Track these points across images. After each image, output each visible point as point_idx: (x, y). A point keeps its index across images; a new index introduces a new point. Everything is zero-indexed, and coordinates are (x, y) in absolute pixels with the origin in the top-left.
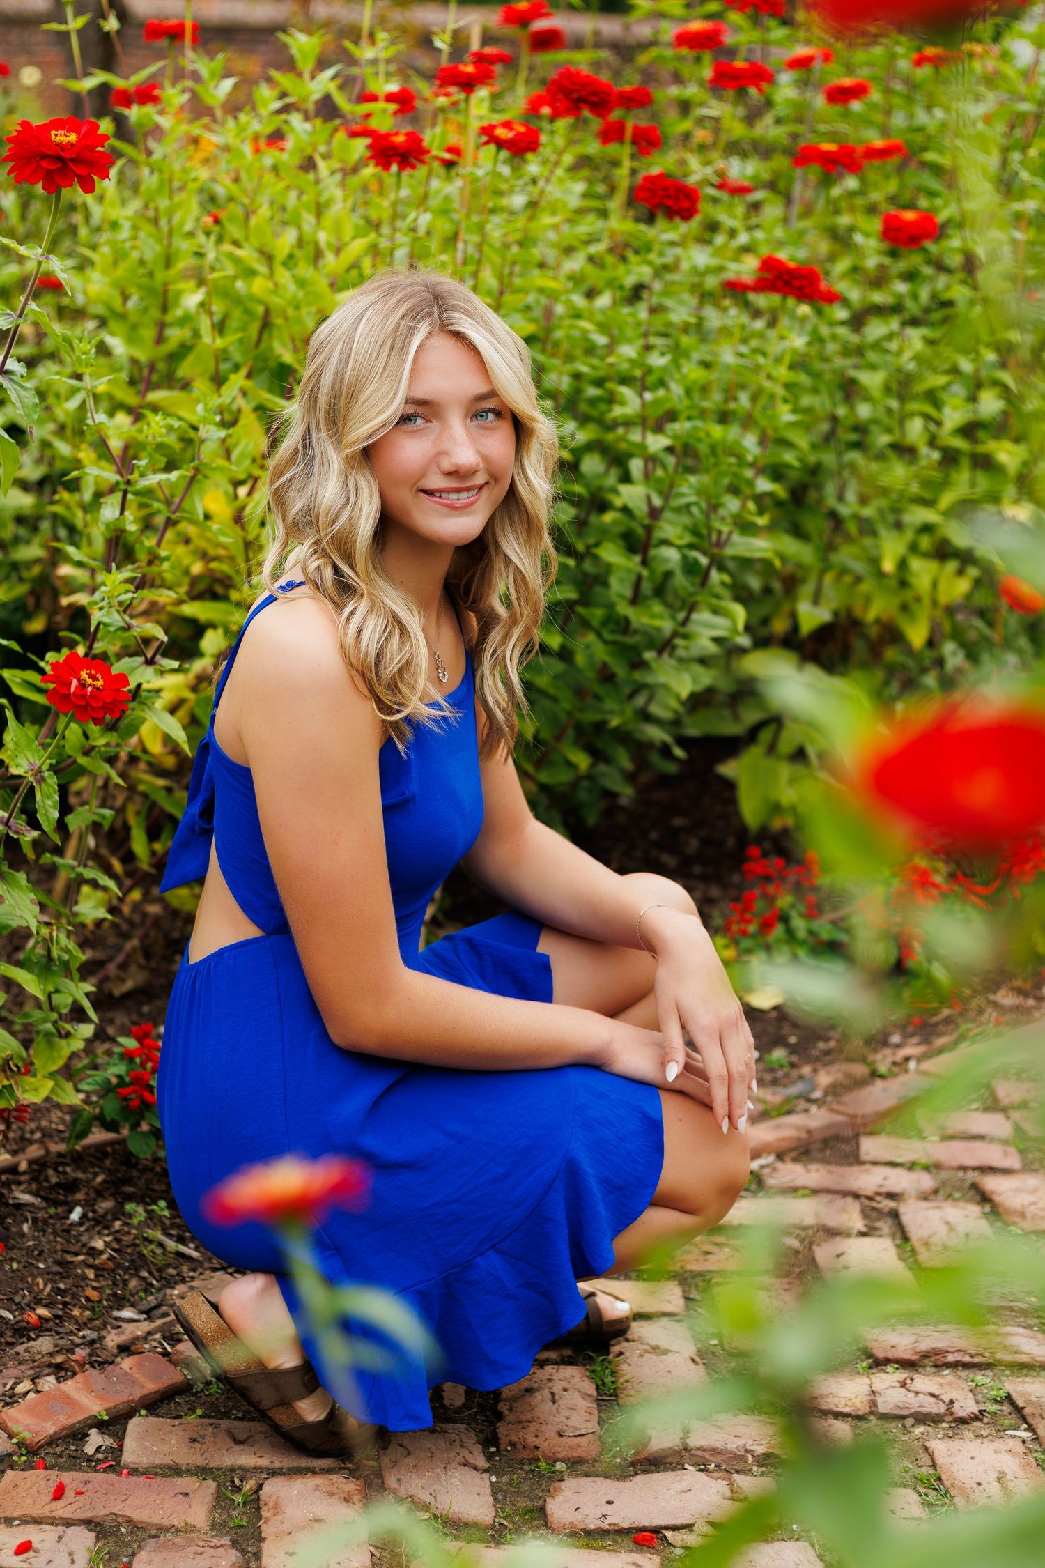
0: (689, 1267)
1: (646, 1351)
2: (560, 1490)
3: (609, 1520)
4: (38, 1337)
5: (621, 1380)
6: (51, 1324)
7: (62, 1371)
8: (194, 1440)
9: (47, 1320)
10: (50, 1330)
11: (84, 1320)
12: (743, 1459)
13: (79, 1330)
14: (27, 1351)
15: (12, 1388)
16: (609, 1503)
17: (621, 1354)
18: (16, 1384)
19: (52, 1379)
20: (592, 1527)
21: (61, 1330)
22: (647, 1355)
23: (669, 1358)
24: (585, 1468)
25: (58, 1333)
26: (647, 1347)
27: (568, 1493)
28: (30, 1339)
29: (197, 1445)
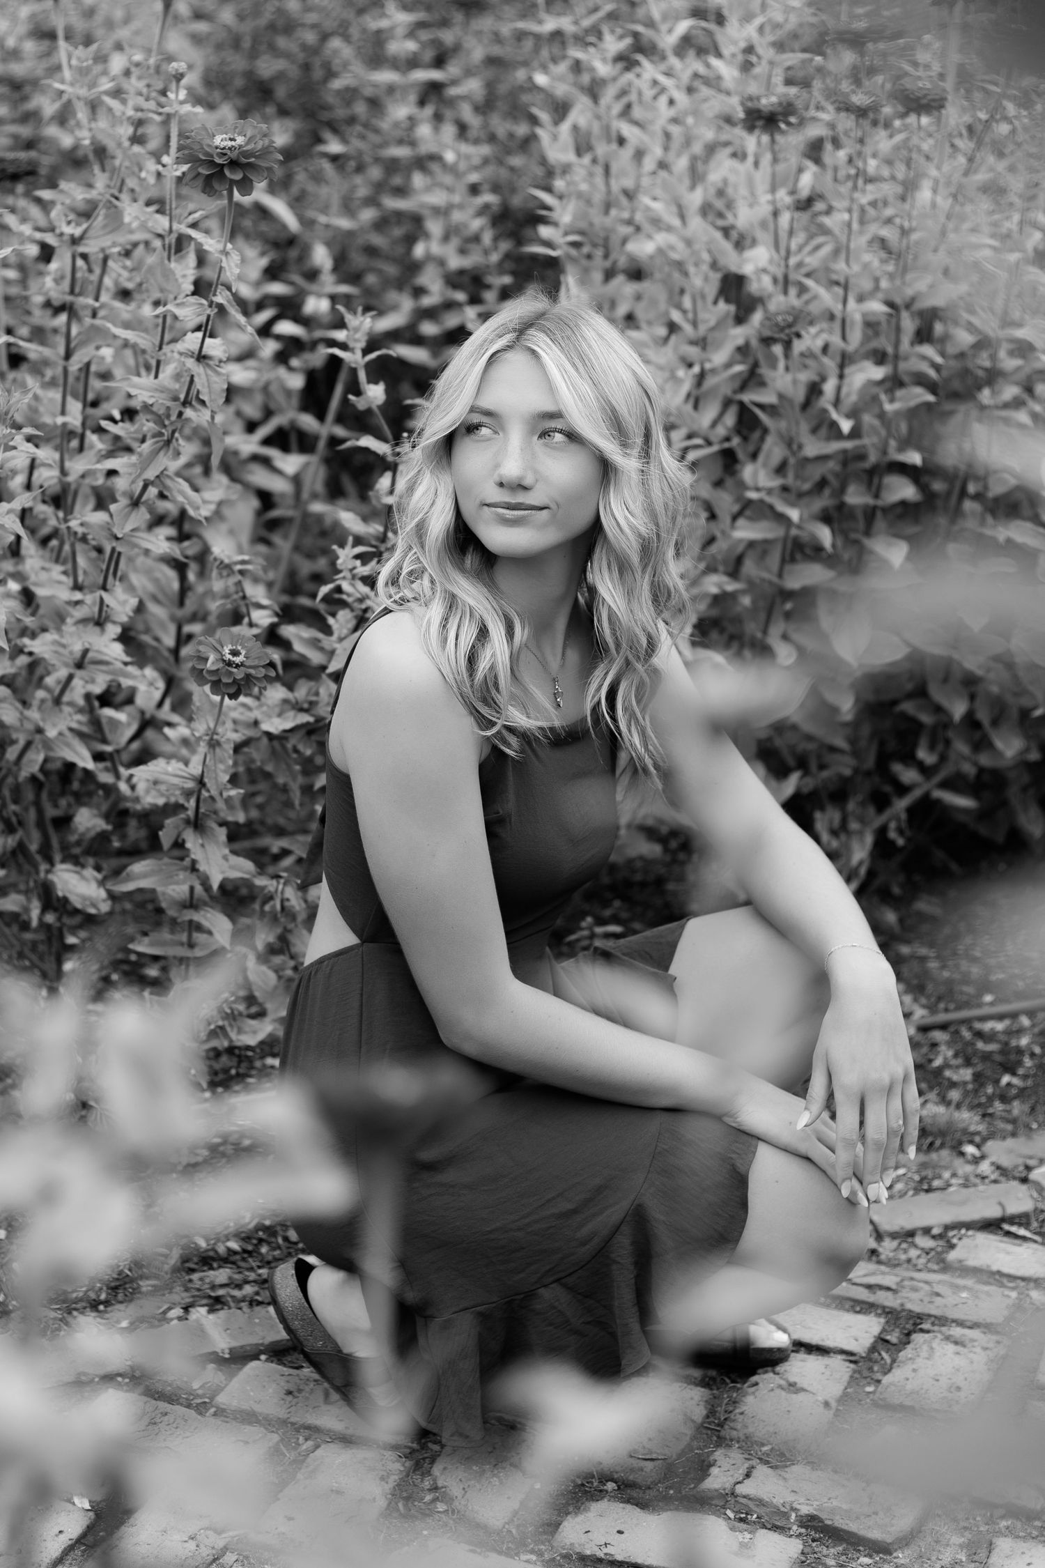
0: (909, 1306)
1: (780, 1387)
2: (587, 1510)
3: (609, 1550)
4: (220, 1267)
5: (737, 1411)
6: (238, 1257)
7: (216, 1303)
8: (289, 1393)
9: (235, 1253)
10: (233, 1263)
11: (270, 1258)
12: (786, 1515)
13: (259, 1267)
14: (201, 1279)
15: (165, 1313)
16: (620, 1532)
17: (757, 1384)
18: (170, 1309)
19: (203, 1310)
20: (588, 1552)
21: (242, 1264)
22: (778, 1391)
23: (801, 1396)
24: (635, 1493)
25: (239, 1267)
26: (783, 1383)
27: (591, 1515)
28: (212, 1268)
29: (290, 1398)
